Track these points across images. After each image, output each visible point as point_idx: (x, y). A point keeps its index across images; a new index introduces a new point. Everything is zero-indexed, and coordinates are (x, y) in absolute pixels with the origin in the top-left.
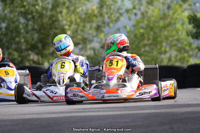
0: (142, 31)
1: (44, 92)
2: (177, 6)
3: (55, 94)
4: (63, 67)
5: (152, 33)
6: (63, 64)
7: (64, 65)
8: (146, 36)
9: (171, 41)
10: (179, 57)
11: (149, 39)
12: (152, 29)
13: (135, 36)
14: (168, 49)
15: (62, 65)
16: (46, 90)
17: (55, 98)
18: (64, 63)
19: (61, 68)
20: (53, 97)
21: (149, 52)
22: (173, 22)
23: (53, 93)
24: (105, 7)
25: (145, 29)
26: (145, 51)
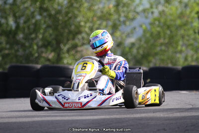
0: (158, 29)
1: (56, 98)
2: (195, 5)
3: (67, 100)
4: (84, 68)
5: (168, 32)
6: (85, 65)
7: (85, 67)
8: (162, 34)
9: (188, 40)
10: (195, 57)
11: (164, 39)
12: (169, 27)
14: (184, 48)
15: (83, 66)
17: (66, 105)
18: (87, 64)
19: (82, 69)
21: (165, 51)
22: (190, 20)
23: (65, 99)
24: (122, 5)
25: (162, 27)
26: (161, 50)
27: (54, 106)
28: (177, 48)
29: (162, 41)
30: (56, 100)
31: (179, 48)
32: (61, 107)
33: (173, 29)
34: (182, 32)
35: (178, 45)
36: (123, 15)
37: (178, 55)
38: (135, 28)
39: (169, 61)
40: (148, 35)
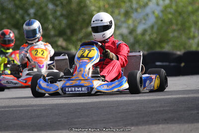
28: (189, 34)
29: (174, 27)
31: (192, 34)
33: (185, 16)
34: (194, 18)
35: (190, 32)
36: (134, 2)
37: (191, 41)
38: (147, 15)
39: (182, 47)
40: (160, 22)
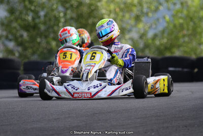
0: (181, 21)
1: (65, 88)
3: (76, 90)
4: (93, 58)
5: (191, 24)
6: (94, 55)
7: (94, 56)
8: (185, 26)
11: (188, 30)
13: (175, 26)
15: (92, 56)
16: (68, 85)
17: (76, 95)
18: (95, 53)
19: (91, 59)
20: (74, 93)
23: (74, 89)
26: (184, 42)
27: (63, 96)
30: (65, 90)
32: (70, 97)
